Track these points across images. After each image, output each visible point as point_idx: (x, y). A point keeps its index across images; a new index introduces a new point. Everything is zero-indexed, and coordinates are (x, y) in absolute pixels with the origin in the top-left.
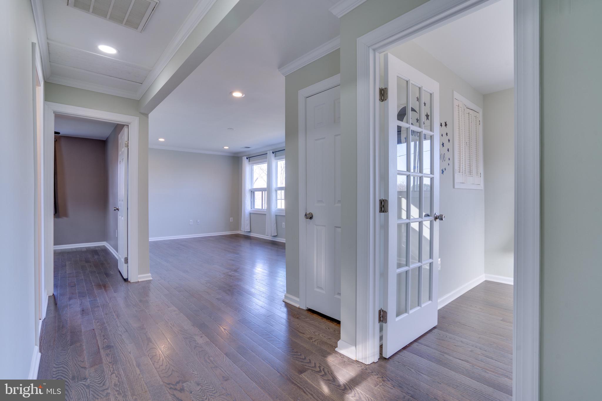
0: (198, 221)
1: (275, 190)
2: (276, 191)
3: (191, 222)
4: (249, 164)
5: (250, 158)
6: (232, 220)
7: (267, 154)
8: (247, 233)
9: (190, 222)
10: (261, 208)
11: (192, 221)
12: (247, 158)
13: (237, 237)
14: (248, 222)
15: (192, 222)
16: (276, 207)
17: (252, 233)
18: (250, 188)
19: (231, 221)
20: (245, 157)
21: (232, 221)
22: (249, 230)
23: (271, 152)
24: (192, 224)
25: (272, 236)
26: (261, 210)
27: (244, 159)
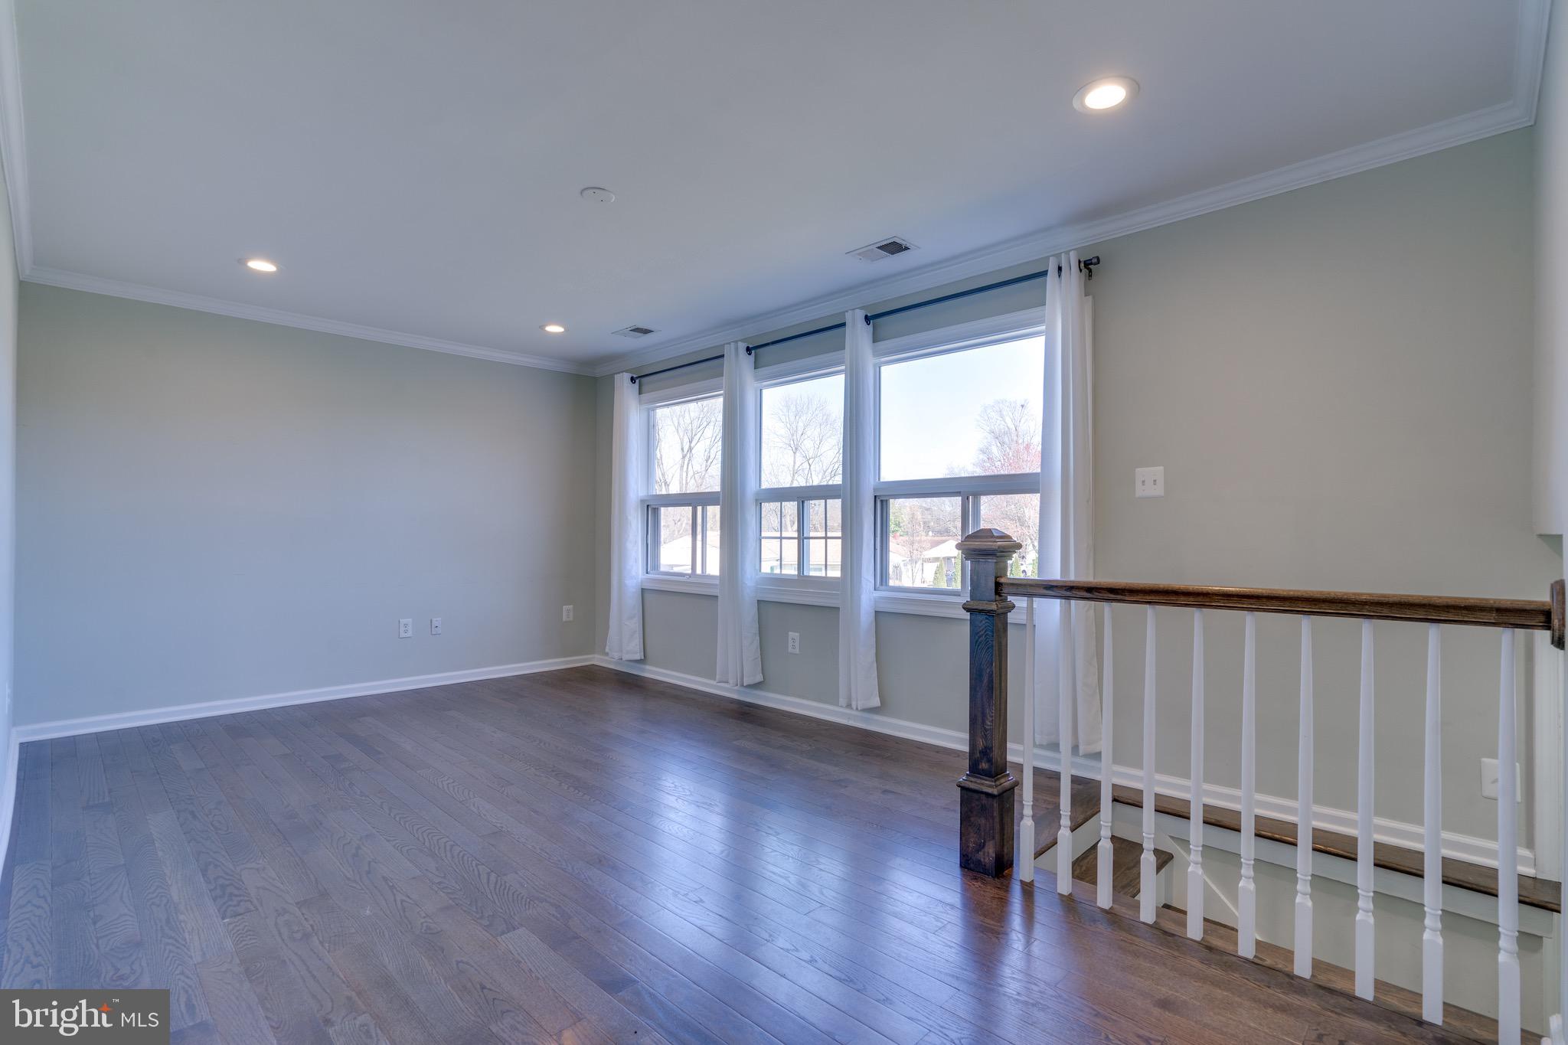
0: (435, 623)
1: (756, 500)
2: (759, 503)
3: (406, 625)
4: (640, 402)
5: (644, 380)
6: (571, 614)
7: (723, 356)
8: (632, 664)
9: (402, 629)
10: (690, 572)
11: (409, 621)
12: (633, 380)
13: (588, 678)
14: (635, 624)
15: (410, 628)
16: (758, 567)
17: (648, 667)
18: (642, 493)
19: (565, 618)
20: (627, 376)
21: (571, 619)
22: (639, 656)
23: (742, 346)
24: (409, 634)
25: (742, 685)
26: (691, 580)
27: (623, 381)
